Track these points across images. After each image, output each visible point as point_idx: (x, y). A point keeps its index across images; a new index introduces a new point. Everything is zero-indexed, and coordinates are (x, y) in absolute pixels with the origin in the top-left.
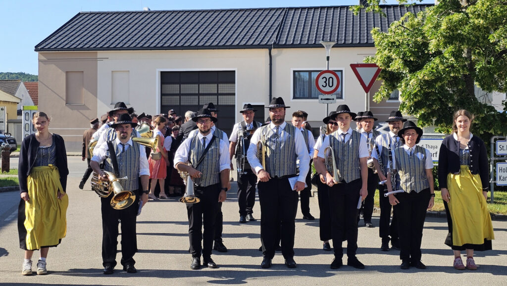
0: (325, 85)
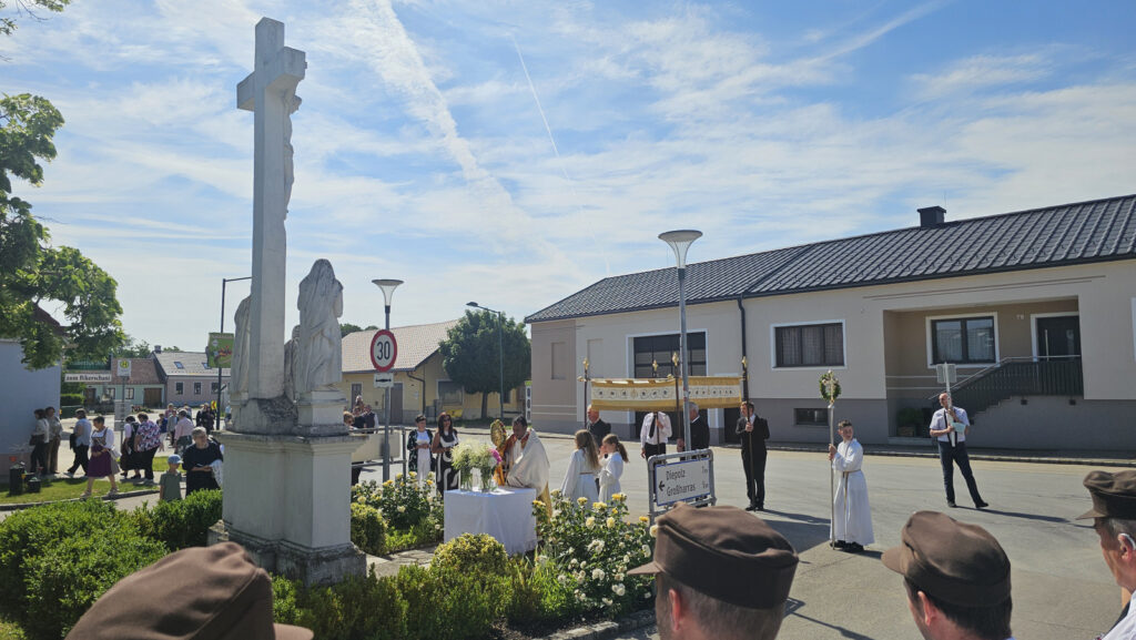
0: (380, 357)
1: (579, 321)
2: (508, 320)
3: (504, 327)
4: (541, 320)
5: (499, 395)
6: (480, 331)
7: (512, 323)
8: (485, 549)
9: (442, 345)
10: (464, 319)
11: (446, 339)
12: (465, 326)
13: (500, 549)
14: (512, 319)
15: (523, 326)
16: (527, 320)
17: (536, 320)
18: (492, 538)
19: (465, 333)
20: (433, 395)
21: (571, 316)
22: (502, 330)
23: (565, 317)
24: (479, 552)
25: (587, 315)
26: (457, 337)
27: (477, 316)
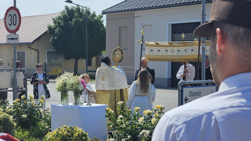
0: (10, 24)
1: (137, 13)
2: (92, 13)
3: (89, 17)
4: (112, 12)
5: (85, 60)
6: (74, 20)
7: (94, 15)
8: (76, 135)
9: (50, 28)
10: (64, 12)
11: (52, 24)
12: (64, 16)
13: (85, 136)
14: (94, 13)
15: (101, 17)
16: (104, 13)
17: (109, 12)
18: (80, 129)
19: (64, 21)
20: (44, 60)
21: (131, 10)
22: (88, 19)
23: (128, 10)
24: (72, 136)
25: (142, 9)
26: (59, 23)
27: (72, 10)
